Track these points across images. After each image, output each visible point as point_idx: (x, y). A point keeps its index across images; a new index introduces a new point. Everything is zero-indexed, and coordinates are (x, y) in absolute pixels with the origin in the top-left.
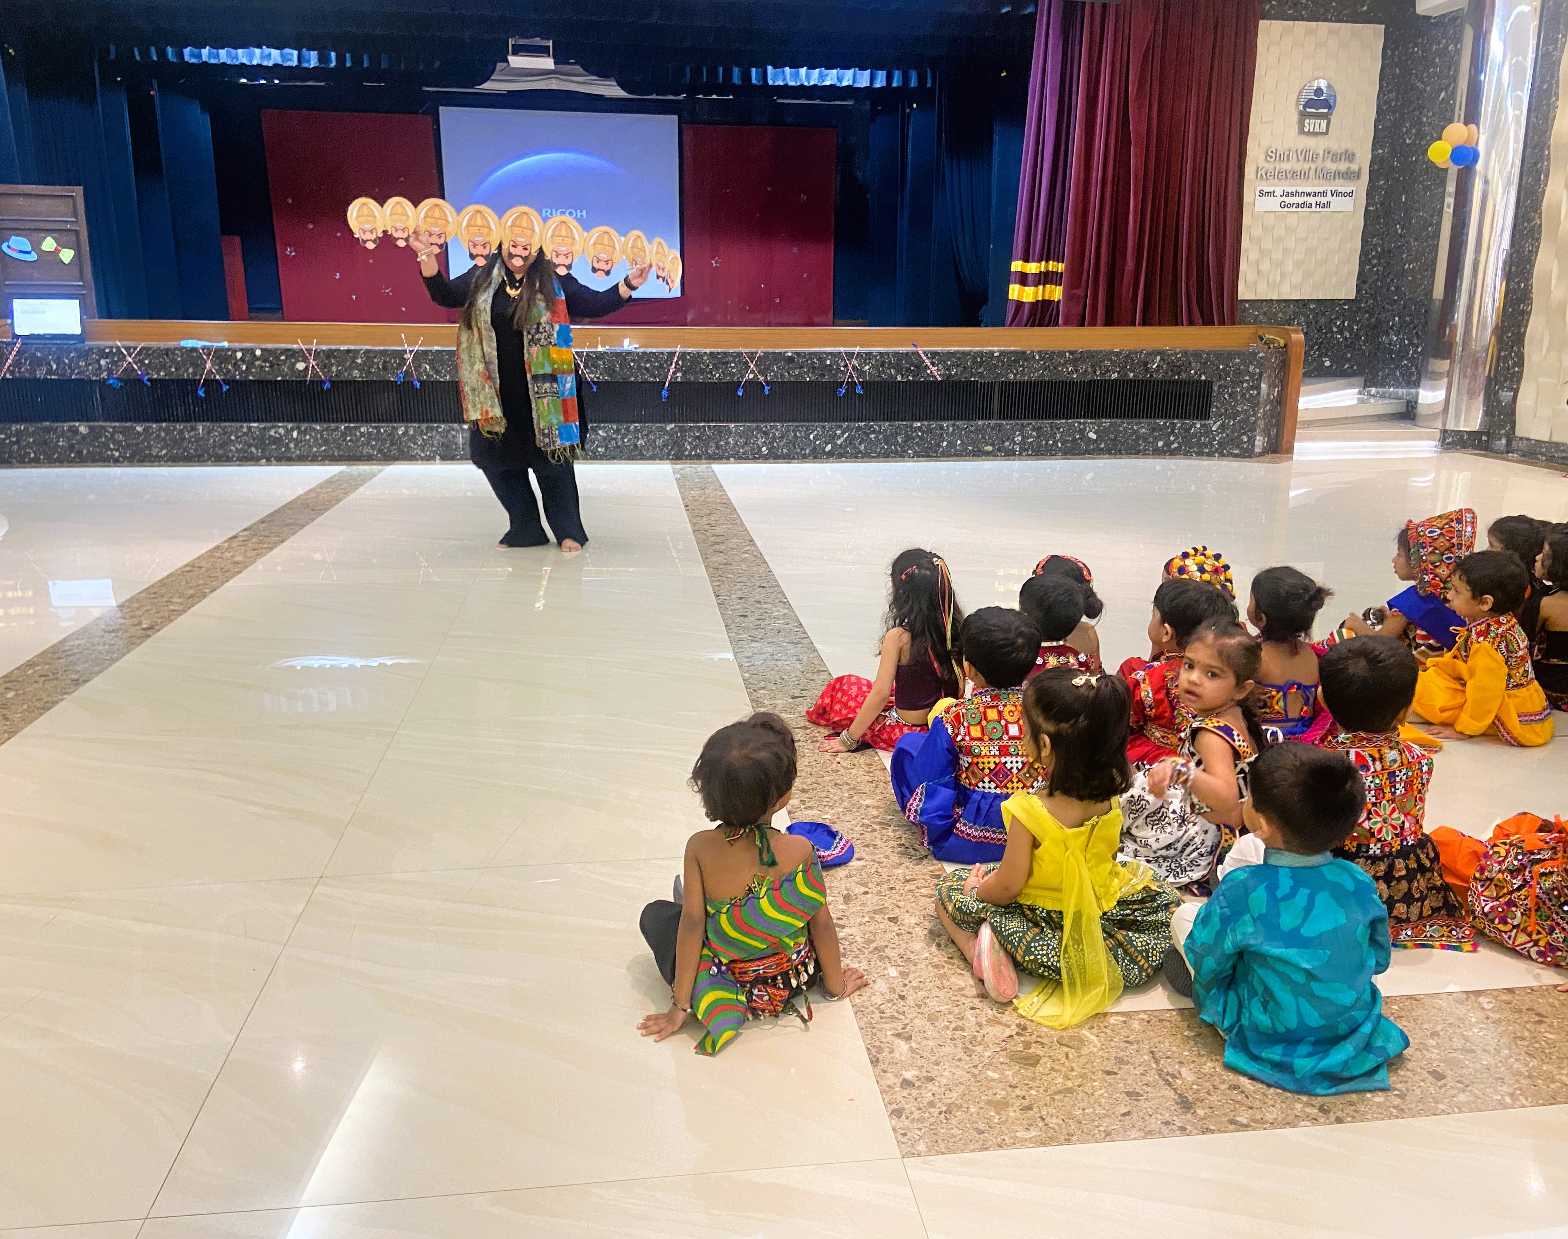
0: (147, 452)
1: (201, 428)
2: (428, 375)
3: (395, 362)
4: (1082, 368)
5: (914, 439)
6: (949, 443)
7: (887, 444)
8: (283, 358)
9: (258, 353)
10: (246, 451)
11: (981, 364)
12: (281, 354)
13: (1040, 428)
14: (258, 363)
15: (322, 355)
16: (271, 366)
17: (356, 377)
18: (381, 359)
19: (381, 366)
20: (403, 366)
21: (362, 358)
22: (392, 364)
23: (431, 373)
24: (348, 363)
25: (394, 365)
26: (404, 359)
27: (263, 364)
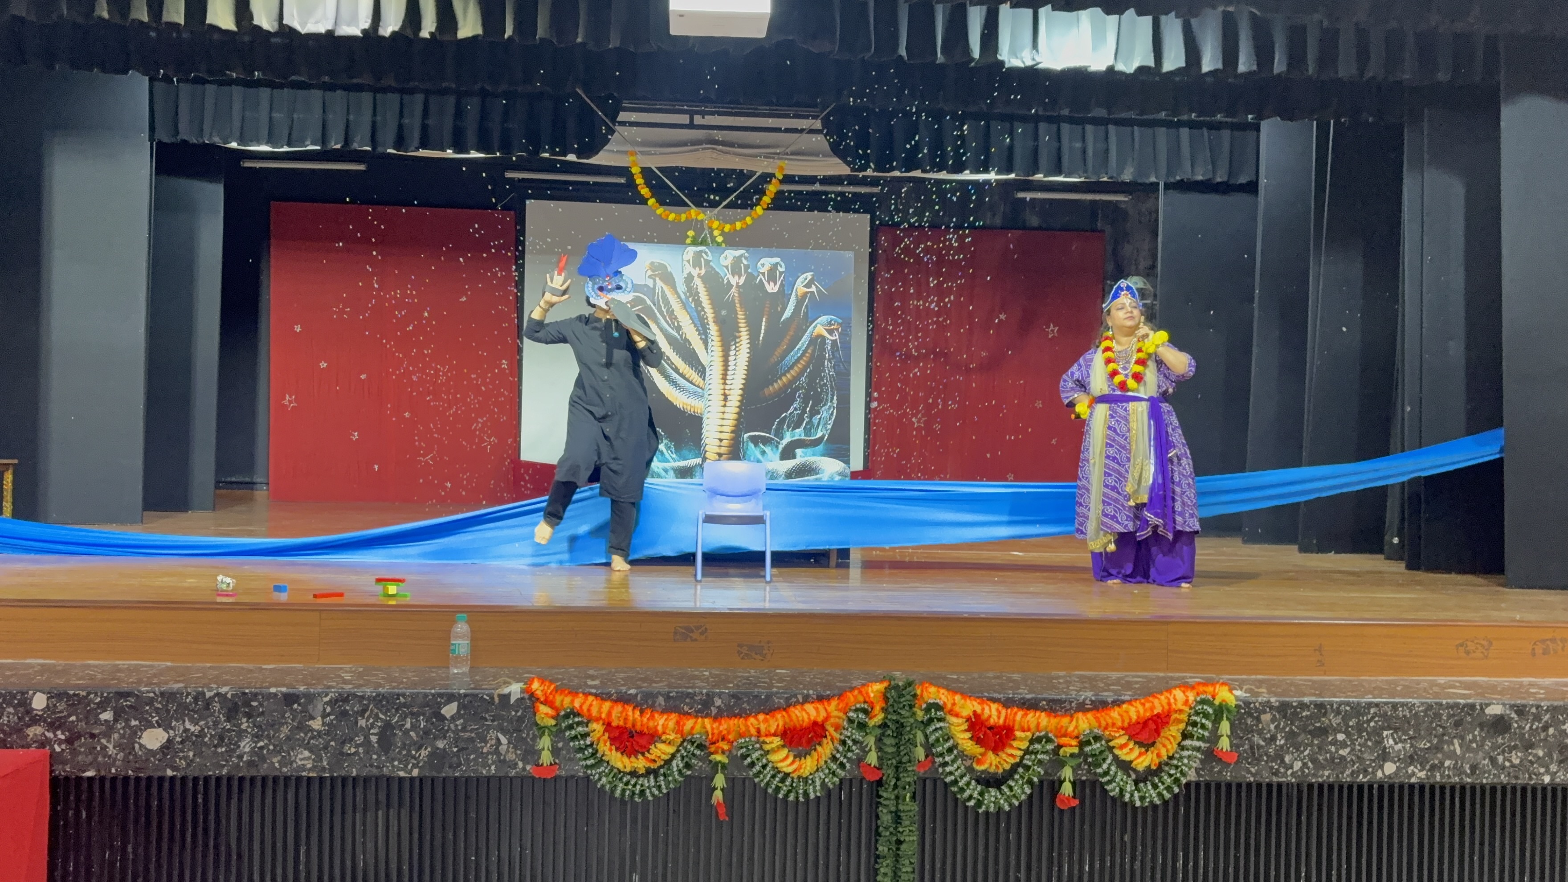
2: (502, 762)
3: (414, 727)
8: (107, 716)
9: (39, 702)
12: (103, 706)
14: (35, 731)
15: (216, 706)
16: (69, 741)
17: (303, 768)
18: (377, 718)
19: (374, 739)
20: (436, 738)
21: (324, 715)
22: (406, 733)
23: (511, 756)
24: (285, 730)
25: (412, 734)
26: (443, 718)
27: (50, 735)
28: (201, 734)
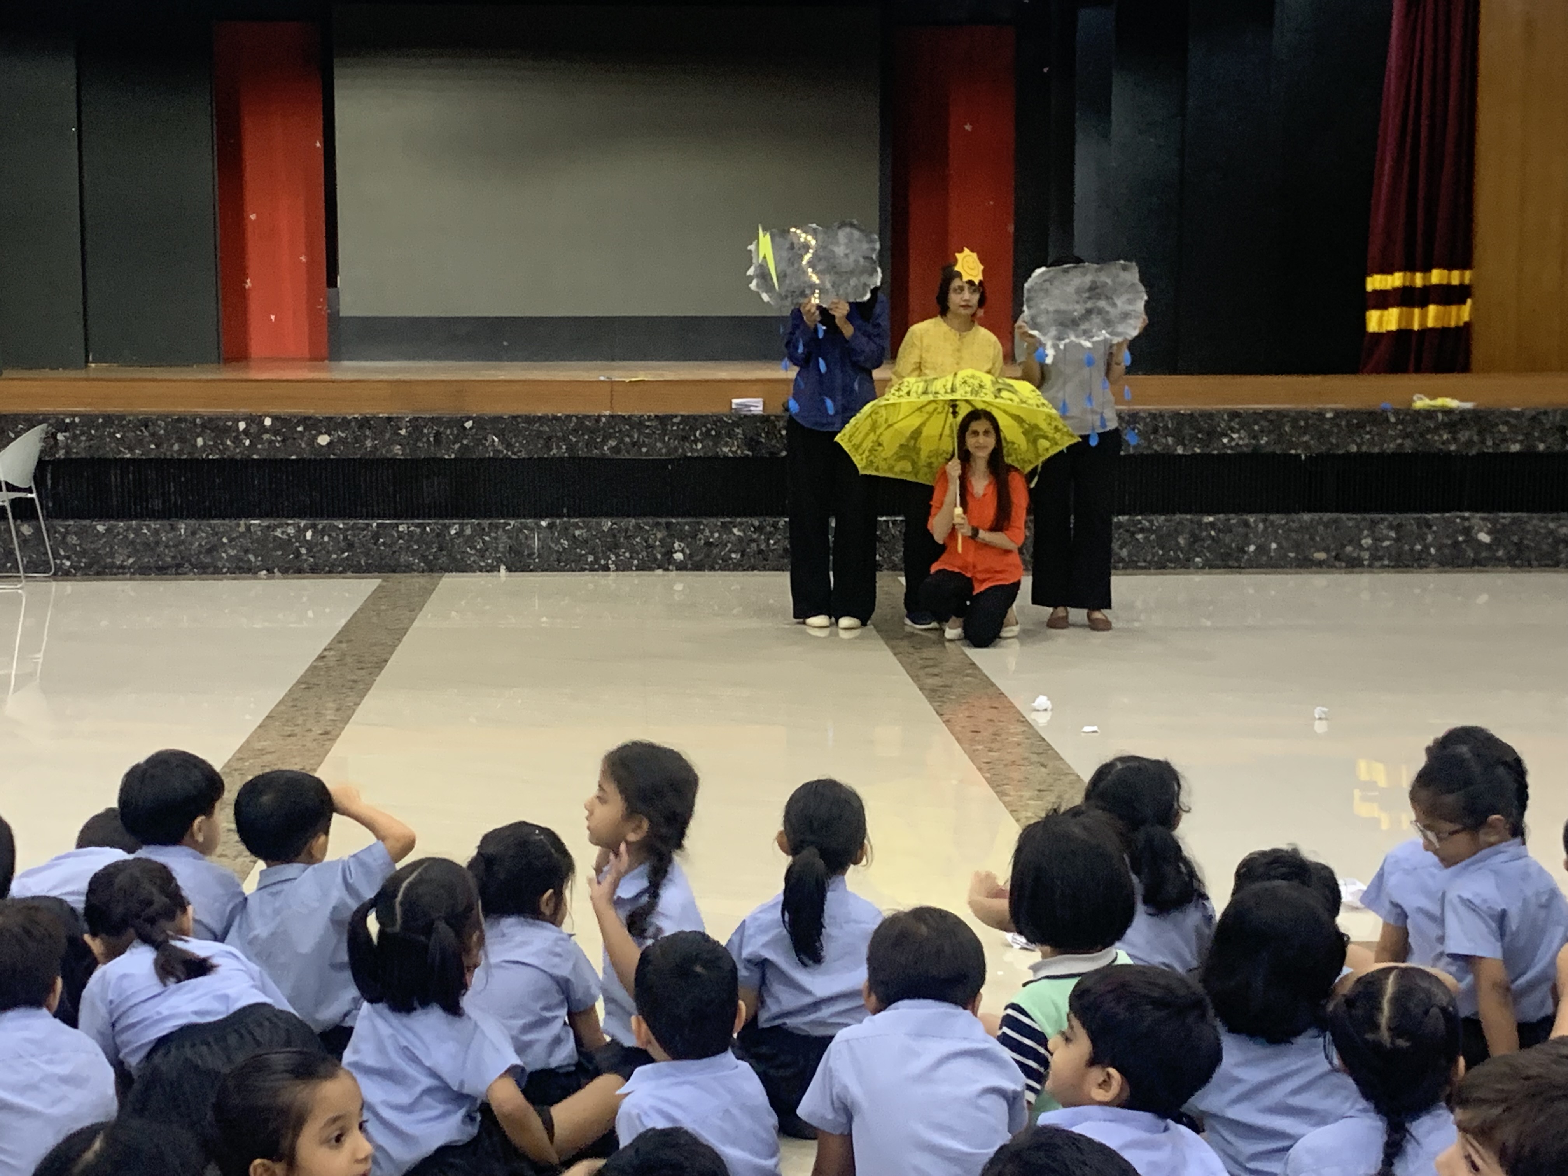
0: (109, 560)
1: (183, 526)
2: (497, 451)
3: (451, 434)
4: (1464, 436)
5: (1203, 540)
6: (1259, 548)
7: (1162, 549)
8: (300, 429)
9: (268, 422)
10: (241, 560)
11: (1305, 430)
12: (298, 424)
13: (1400, 526)
14: (266, 436)
15: (353, 424)
16: (284, 441)
17: (397, 454)
18: (433, 429)
19: (432, 439)
20: (462, 439)
21: (407, 428)
22: (448, 436)
23: (500, 448)
24: (388, 436)
25: (451, 437)
26: (465, 428)
27: (273, 438)
28: (346, 438)
